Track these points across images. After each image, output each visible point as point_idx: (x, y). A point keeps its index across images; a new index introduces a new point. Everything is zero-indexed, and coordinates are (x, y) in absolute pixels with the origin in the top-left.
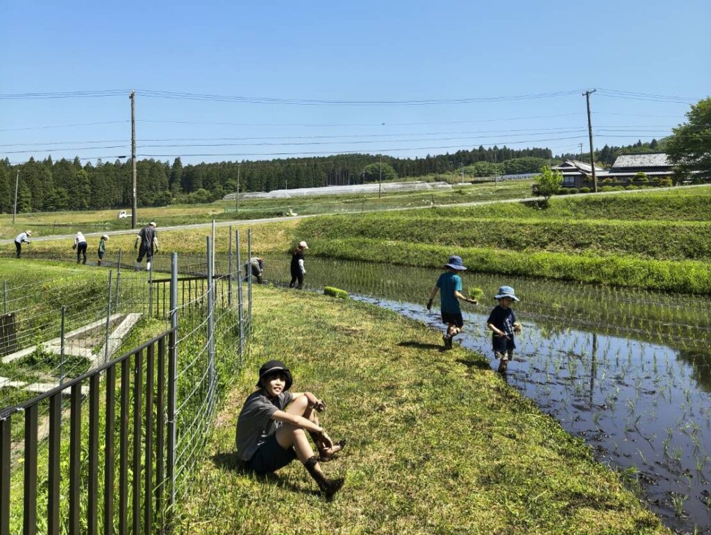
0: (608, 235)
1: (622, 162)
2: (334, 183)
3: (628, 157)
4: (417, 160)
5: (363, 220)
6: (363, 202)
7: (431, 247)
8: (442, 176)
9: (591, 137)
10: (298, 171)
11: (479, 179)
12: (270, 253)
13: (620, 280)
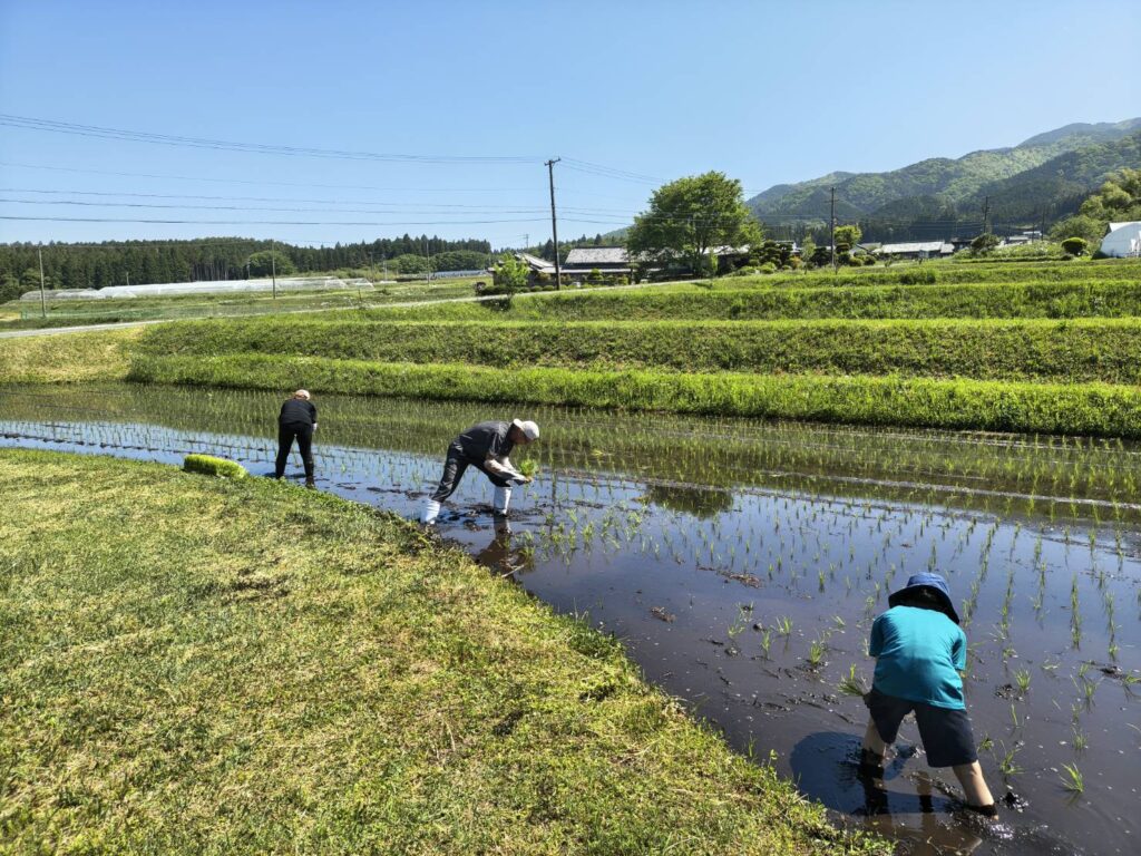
0: (619, 341)
1: (576, 256)
2: (205, 278)
3: (581, 251)
4: (323, 249)
5: (254, 326)
6: (250, 303)
7: (369, 365)
8: (357, 272)
9: (554, 220)
10: (145, 259)
11: (405, 276)
12: (93, 382)
13: (642, 403)
